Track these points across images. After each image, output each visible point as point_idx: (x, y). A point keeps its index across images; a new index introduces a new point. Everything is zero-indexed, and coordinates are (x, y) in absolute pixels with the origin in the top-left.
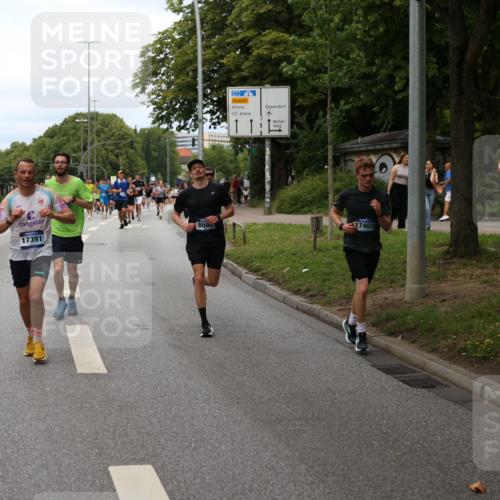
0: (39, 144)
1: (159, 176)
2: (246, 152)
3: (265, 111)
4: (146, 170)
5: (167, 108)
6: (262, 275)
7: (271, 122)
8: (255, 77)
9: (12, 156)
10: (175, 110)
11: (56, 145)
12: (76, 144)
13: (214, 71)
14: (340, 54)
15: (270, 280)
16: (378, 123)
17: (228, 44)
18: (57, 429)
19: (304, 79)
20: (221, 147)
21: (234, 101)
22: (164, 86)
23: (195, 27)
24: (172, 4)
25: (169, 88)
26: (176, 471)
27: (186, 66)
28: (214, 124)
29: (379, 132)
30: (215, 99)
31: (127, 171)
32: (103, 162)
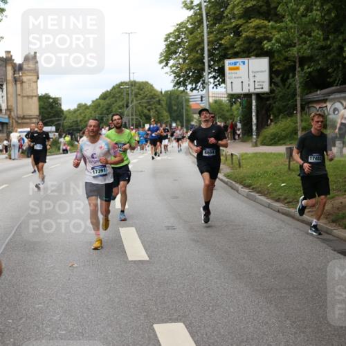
0: (96, 105)
1: (178, 123)
2: (238, 104)
3: (251, 75)
4: (169, 119)
5: (184, 76)
6: (253, 189)
7: (256, 84)
8: (244, 51)
9: (78, 113)
10: (189, 77)
11: (108, 104)
12: (121, 103)
13: (215, 49)
14: (304, 33)
15: (258, 192)
16: (332, 80)
17: (225, 30)
18: (117, 300)
19: (279, 52)
20: (221, 101)
21: (230, 69)
22: (181, 61)
23: (202, 19)
24: (186, 4)
25: (184, 62)
26: (200, 327)
27: (196, 46)
28: (216, 85)
29: (332, 86)
30: (216, 68)
31: (157, 120)
32: (140, 115)
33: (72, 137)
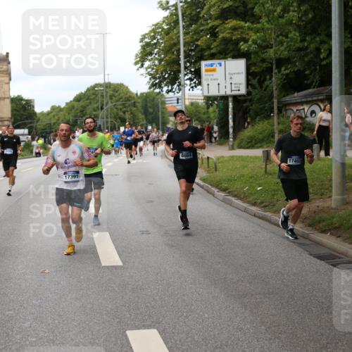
0: (70, 107)
1: (154, 125)
2: (215, 106)
3: (228, 77)
4: (145, 122)
5: (159, 78)
6: (229, 193)
7: (233, 86)
8: (220, 53)
9: (51, 115)
10: (165, 79)
11: (82, 106)
12: (96, 106)
13: (191, 50)
14: (281, 34)
15: (235, 196)
16: (309, 82)
17: (201, 31)
18: (89, 306)
19: (256, 53)
20: (198, 103)
21: (206, 71)
22: (157, 62)
23: (178, 20)
24: (162, 5)
25: (160, 63)
26: (173, 333)
27: (172, 47)
28: (192, 87)
29: (310, 88)
30: (193, 70)
31: (132, 123)
32: (115, 117)
33: (45, 141)
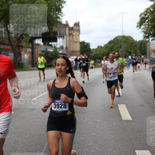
0: (106, 46)
1: (145, 56)
5: (148, 34)
12: (118, 46)
18: (118, 138)
25: (149, 27)
32: (127, 52)
33: (95, 62)
